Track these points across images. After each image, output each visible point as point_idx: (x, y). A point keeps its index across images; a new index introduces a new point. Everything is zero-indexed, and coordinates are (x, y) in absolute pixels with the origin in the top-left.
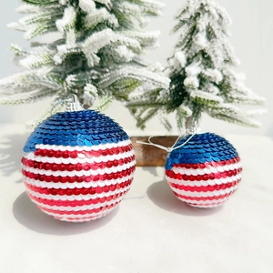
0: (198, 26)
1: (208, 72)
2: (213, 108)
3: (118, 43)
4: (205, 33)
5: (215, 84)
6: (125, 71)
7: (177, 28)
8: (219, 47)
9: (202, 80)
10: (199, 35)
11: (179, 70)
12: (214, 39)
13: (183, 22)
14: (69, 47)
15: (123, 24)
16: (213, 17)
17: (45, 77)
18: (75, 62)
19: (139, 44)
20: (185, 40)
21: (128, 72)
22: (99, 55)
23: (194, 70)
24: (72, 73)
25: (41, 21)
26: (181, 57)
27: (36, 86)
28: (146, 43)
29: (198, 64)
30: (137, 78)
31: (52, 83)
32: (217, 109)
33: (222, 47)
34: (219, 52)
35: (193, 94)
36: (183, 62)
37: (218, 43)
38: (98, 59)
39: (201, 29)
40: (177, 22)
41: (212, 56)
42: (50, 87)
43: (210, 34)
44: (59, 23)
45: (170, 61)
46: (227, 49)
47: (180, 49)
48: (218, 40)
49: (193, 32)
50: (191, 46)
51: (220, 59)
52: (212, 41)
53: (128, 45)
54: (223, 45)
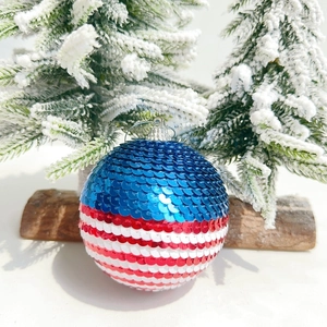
1: (291, 101)
4: (278, 35)
5: (303, 122)
9: (278, 109)
10: (268, 36)
12: (295, 44)
23: (266, 95)
29: (272, 85)
33: (307, 56)
34: (302, 67)
35: (265, 138)
36: (248, 81)
37: (301, 51)
39: (271, 28)
41: (291, 73)
43: (288, 38)
45: (222, 79)
46: (318, 61)
47: (237, 60)
48: (302, 46)
49: (259, 31)
50: (254, 54)
51: (306, 78)
52: (290, 47)
53: (140, 52)
54: (309, 53)
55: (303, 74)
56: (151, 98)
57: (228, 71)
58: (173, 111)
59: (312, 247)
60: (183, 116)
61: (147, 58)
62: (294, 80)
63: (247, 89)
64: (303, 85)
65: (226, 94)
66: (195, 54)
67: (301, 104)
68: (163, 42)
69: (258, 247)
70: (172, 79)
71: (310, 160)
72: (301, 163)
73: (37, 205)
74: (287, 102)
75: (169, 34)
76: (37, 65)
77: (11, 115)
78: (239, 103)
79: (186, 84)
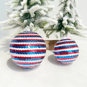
0: (67, 4)
2: (72, 31)
3: (41, 9)
6: (43, 19)
7: (60, 5)
8: (74, 11)
11: (61, 18)
13: (62, 3)
14: (25, 11)
15: (42, 3)
16: (72, 1)
17: (17, 20)
18: (27, 16)
19: (48, 10)
20: (62, 9)
21: (44, 19)
22: (34, 13)
24: (26, 19)
25: (16, 2)
26: (62, 14)
27: (14, 24)
28: (50, 9)
30: (47, 21)
31: (19, 23)
32: (73, 31)
38: (34, 15)
40: (60, 3)
42: (19, 24)
44: (22, 3)
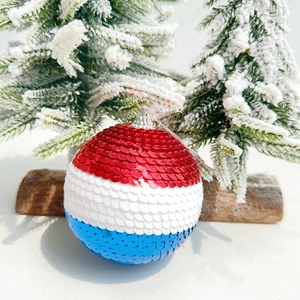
1: (260, 88)
4: (248, 28)
5: (271, 107)
9: (248, 96)
10: (239, 29)
12: (263, 37)
23: (238, 82)
29: (243, 74)
33: (275, 48)
34: (270, 57)
35: (236, 121)
36: (221, 70)
37: (269, 43)
39: (242, 22)
41: (260, 63)
43: (257, 31)
45: (198, 68)
46: (284, 52)
47: (212, 51)
48: (270, 38)
49: (231, 25)
50: (227, 46)
51: (273, 67)
52: (260, 39)
53: (123, 44)
54: (277, 45)
55: (270, 63)
56: (133, 86)
57: (203, 61)
58: (153, 98)
59: (280, 219)
60: (162, 102)
61: (129, 50)
62: (262, 69)
63: (221, 77)
64: (271, 73)
65: (202, 82)
66: (172, 46)
67: (268, 90)
68: (144, 35)
69: (231, 219)
70: (153, 69)
71: (276, 141)
72: (269, 144)
73: (30, 184)
74: (257, 89)
75: (149, 27)
76: (28, 56)
77: (6, 102)
78: (213, 91)
79: (166, 73)
